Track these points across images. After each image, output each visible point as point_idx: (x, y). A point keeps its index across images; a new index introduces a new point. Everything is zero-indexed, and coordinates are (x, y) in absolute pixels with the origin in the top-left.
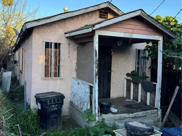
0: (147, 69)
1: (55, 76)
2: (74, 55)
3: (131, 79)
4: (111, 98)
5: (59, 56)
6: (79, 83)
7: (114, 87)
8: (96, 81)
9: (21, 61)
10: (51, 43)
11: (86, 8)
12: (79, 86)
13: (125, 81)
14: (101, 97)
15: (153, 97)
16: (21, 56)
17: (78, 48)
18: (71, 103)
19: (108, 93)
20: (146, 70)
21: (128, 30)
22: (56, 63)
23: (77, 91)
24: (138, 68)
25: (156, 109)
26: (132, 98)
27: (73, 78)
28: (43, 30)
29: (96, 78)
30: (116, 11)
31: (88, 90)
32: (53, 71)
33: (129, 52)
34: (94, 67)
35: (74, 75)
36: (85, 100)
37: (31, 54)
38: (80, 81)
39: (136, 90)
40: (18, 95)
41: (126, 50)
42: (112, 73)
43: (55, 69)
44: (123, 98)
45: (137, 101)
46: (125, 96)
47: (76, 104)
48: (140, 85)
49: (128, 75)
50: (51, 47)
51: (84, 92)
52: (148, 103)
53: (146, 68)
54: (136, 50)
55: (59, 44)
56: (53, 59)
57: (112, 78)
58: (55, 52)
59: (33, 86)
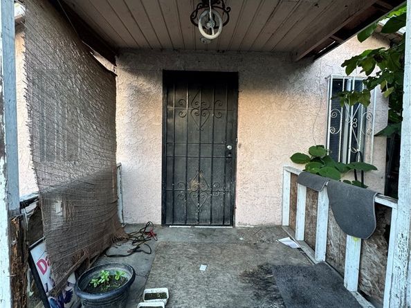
0: (371, 140)
3: (298, 174)
4: (236, 225)
7: (247, 193)
14: (206, 221)
15: (377, 260)
19: (228, 211)
20: (367, 143)
33: (302, 88)
41: (291, 81)
42: (240, 153)
44: (280, 227)
46: (286, 223)
48: (323, 199)
49: (297, 158)
53: (368, 139)
54: (329, 79)
57: (238, 166)
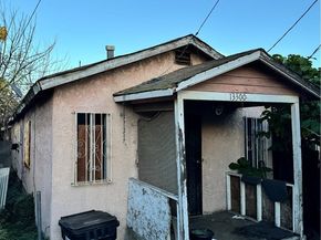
1: (98, 178)
2: (133, 134)
3: (241, 176)
4: (203, 214)
5: (104, 139)
6: (144, 192)
8: (183, 191)
9: (26, 146)
10: (89, 115)
11: (153, 48)
12: (145, 196)
13: (228, 178)
15: (287, 210)
16: (26, 136)
17: (139, 121)
18: (129, 230)
19: (198, 204)
21: (237, 87)
22: (98, 153)
23: (140, 207)
24: (250, 152)
25: (295, 235)
26: (244, 213)
27: (131, 179)
28: (72, 91)
29: (182, 184)
30: (204, 50)
31: (166, 208)
32: (93, 168)
34: (178, 161)
35: (134, 173)
36: (160, 228)
37: (51, 137)
38: (147, 188)
39: (252, 197)
40: (22, 213)
42: (203, 165)
43: (97, 164)
44: (227, 211)
45: (256, 217)
46: (229, 208)
47: (140, 233)
48: (259, 189)
49: (232, 166)
50: (89, 123)
51: (156, 211)
52: (278, 223)
54: (244, 118)
55: (104, 115)
56: (93, 144)
58: (97, 132)
59: (54, 201)
